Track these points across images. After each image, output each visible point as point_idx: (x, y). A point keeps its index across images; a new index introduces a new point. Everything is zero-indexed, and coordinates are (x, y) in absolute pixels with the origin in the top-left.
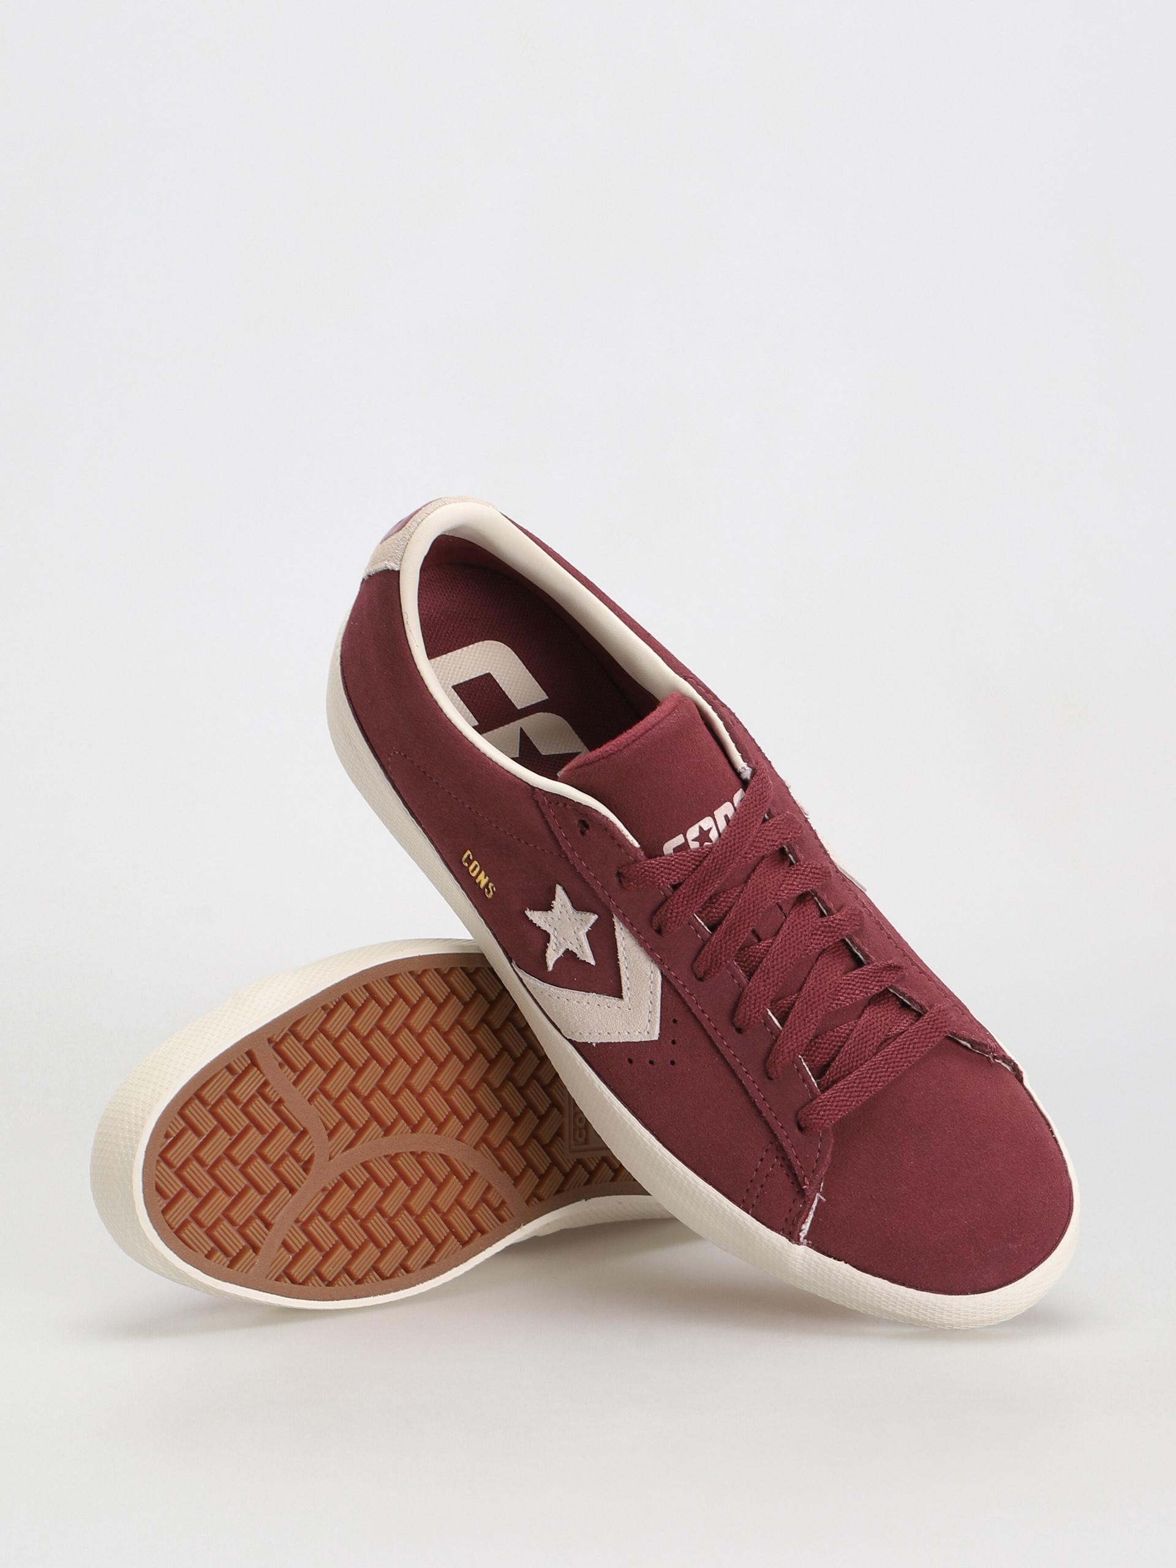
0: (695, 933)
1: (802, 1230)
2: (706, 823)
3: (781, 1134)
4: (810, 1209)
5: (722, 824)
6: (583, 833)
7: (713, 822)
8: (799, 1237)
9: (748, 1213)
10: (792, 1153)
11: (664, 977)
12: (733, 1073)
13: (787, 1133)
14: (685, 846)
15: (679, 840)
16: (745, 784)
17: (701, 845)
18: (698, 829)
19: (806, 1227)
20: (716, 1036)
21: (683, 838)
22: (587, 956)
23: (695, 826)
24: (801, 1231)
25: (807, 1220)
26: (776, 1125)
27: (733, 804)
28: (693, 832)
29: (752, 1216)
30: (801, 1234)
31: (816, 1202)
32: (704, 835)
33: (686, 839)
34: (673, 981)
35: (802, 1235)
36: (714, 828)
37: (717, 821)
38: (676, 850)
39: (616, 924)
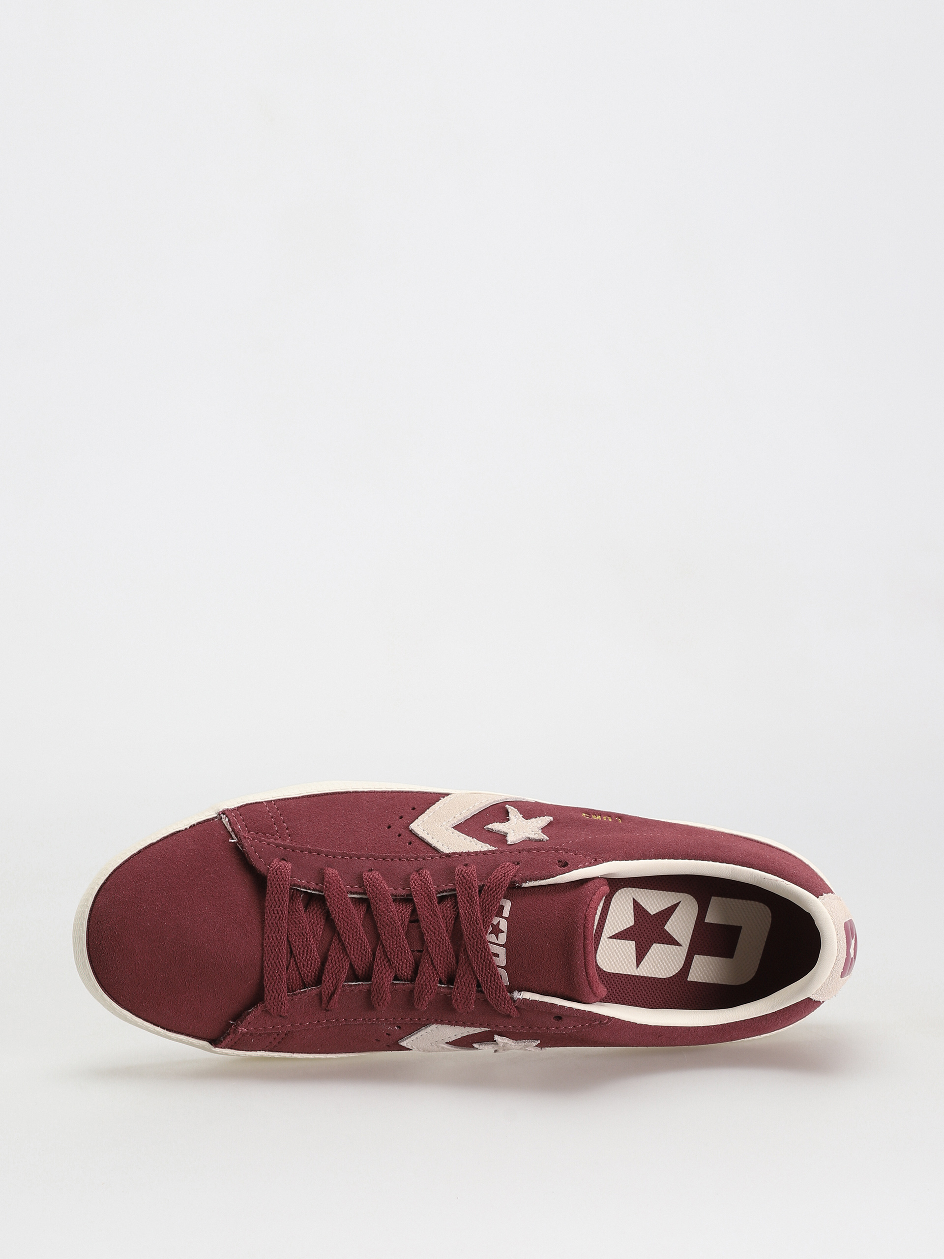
2: (503, 938)
5: (494, 949)
7: (500, 943)
8: (225, 815)
14: (500, 914)
15: (506, 913)
16: (511, 990)
17: (492, 925)
18: (503, 930)
19: (226, 823)
21: (505, 917)
22: (496, 826)
23: (507, 930)
24: (227, 818)
27: (502, 967)
28: (503, 925)
32: (497, 931)
33: (503, 918)
35: (224, 818)
36: (497, 942)
37: (499, 947)
38: (502, 907)
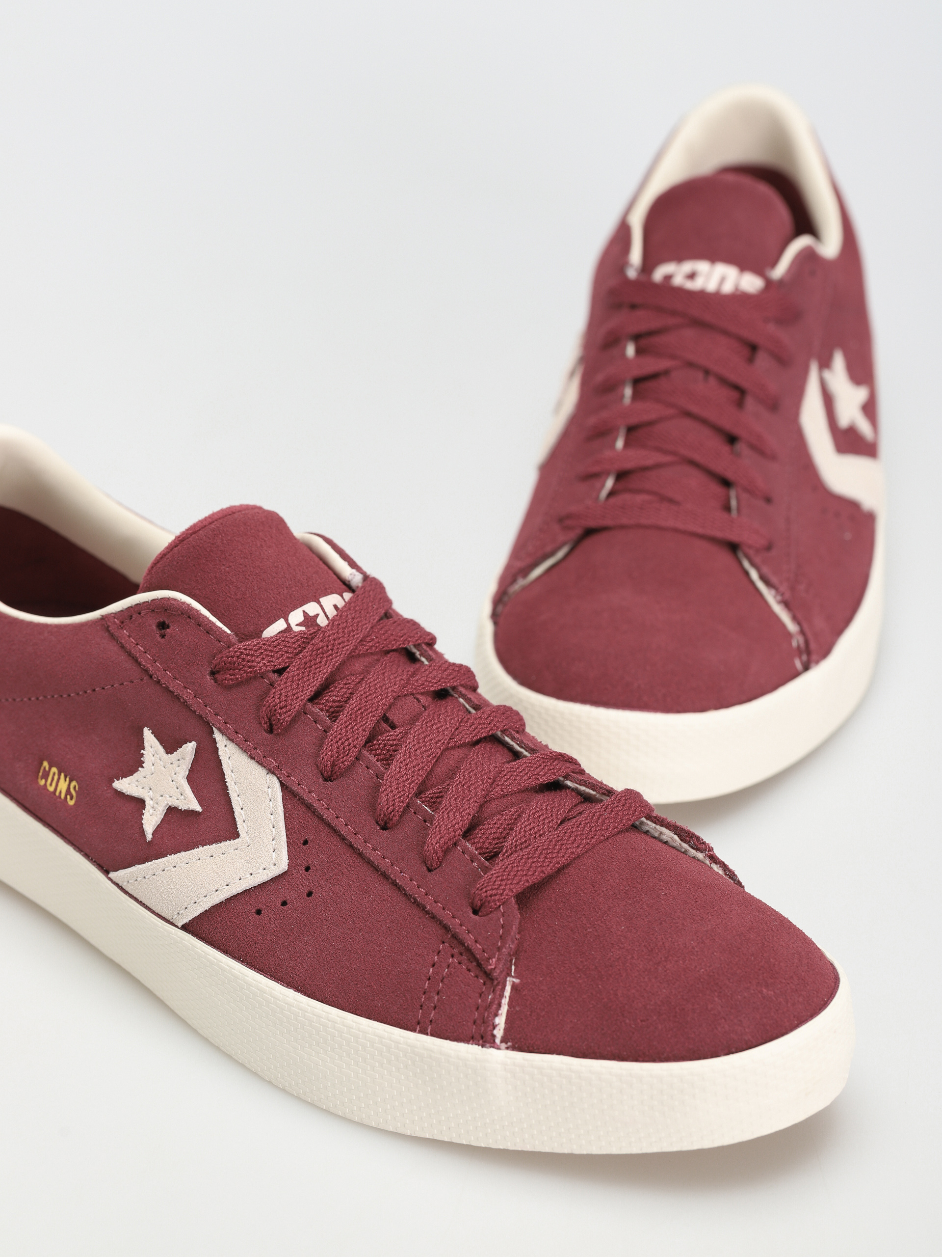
0: (314, 723)
1: (496, 1025)
2: (312, 608)
3: (454, 924)
4: (502, 996)
5: (332, 613)
6: (163, 636)
7: (320, 608)
8: (494, 1036)
9: (427, 1034)
10: (469, 940)
11: (283, 786)
12: (385, 876)
13: (460, 920)
14: (288, 631)
15: (280, 625)
17: (308, 629)
18: (302, 614)
19: (501, 1021)
20: (358, 842)
21: (284, 623)
22: (190, 802)
23: (298, 610)
24: (494, 1027)
25: (500, 1012)
26: (446, 916)
27: (343, 598)
28: (296, 617)
29: (432, 1035)
30: (495, 1032)
31: (508, 988)
32: (310, 621)
33: (289, 625)
34: (296, 788)
35: (499, 1033)
36: (322, 614)
37: (325, 608)
38: (278, 634)
39: (217, 739)
